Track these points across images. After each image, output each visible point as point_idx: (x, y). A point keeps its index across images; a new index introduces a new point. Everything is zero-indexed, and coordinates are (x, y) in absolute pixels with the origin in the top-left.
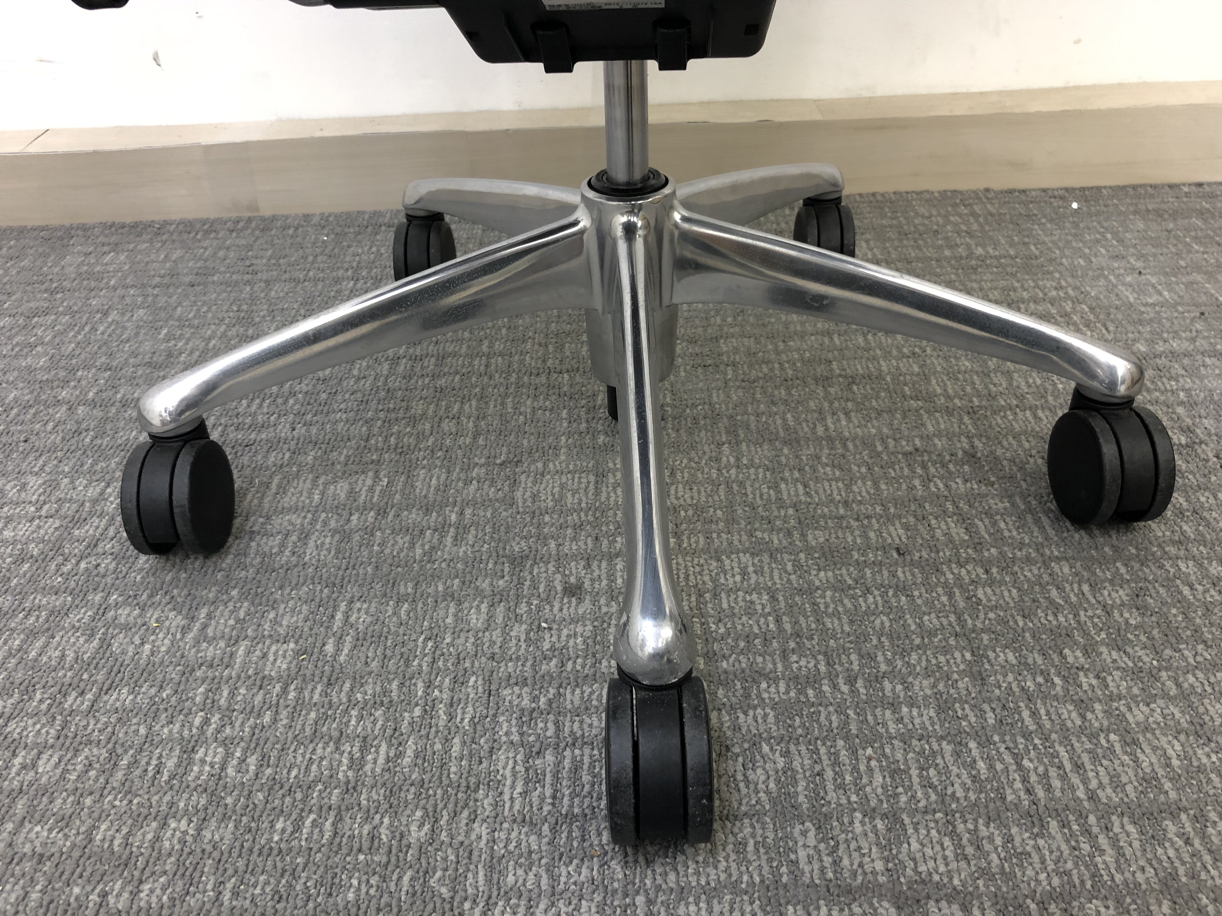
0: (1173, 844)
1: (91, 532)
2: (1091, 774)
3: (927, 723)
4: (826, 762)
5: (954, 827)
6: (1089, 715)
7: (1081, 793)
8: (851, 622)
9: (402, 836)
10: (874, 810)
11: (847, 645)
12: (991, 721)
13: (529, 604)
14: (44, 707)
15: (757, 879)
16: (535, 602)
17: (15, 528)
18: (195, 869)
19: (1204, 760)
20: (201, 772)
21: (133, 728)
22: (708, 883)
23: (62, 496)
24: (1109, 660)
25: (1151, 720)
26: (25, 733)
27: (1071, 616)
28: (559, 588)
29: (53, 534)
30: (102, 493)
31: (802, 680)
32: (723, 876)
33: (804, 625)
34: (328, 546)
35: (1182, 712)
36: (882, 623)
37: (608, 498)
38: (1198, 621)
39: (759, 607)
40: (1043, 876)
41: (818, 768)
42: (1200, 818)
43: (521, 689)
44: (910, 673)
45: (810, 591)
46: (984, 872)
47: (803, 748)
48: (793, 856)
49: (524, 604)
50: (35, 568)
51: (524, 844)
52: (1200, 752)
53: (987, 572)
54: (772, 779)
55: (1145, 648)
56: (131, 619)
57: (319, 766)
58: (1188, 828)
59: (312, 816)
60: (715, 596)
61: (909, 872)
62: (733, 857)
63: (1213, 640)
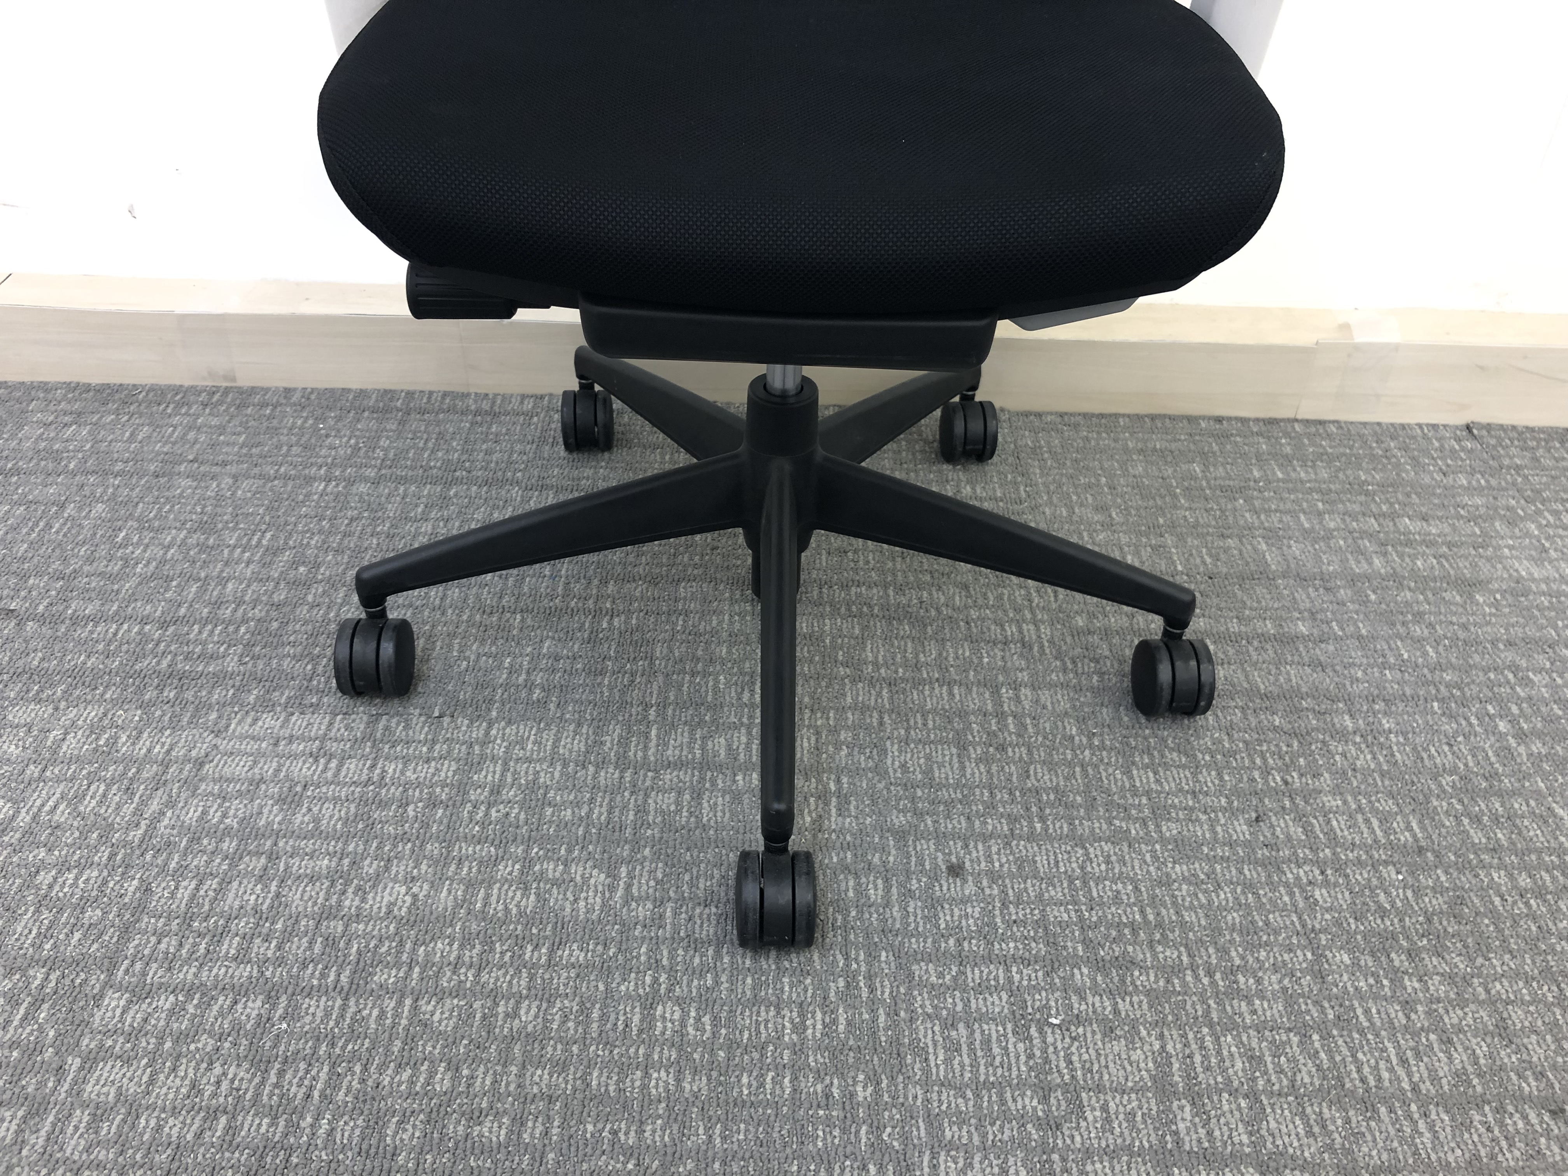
0: (1477, 1130)
1: (490, 778)
2: (1415, 1069)
3: (1277, 1016)
4: (1194, 1046)
5: (1303, 1108)
6: (1413, 1016)
7: (1406, 1085)
8: (1207, 916)
9: (851, 1095)
10: (1236, 1090)
11: (1205, 938)
12: (1331, 1017)
13: (919, 881)
14: (507, 958)
15: (1147, 1145)
16: (924, 880)
17: (415, 770)
18: (684, 1115)
19: (1506, 1060)
20: (665, 1027)
21: (594, 983)
22: (1108, 1146)
23: (449, 735)
24: (1430, 966)
25: (1464, 1023)
26: (499, 984)
27: (1396, 921)
28: (944, 867)
29: (454, 776)
30: (487, 733)
31: (1169, 970)
32: (1119, 1141)
33: (1166, 918)
34: (720, 808)
35: (1490, 1016)
36: (1233, 918)
37: (973, 774)
38: (1507, 932)
39: (1125, 897)
40: (1374, 1153)
41: (1187, 1052)
42: (1500, 1110)
43: (927, 965)
44: (1260, 968)
45: (1166, 882)
46: (1330, 1148)
47: (1174, 1032)
48: (1174, 1127)
49: (914, 881)
50: (448, 813)
51: (953, 1105)
52: (1503, 1053)
53: (1322, 873)
54: (1150, 1059)
55: (1460, 955)
56: (557, 874)
57: (766, 1028)
58: (1490, 1118)
59: (771, 1074)
60: (1085, 883)
61: (1269, 1145)
62: (1125, 1125)
63: (1518, 950)
